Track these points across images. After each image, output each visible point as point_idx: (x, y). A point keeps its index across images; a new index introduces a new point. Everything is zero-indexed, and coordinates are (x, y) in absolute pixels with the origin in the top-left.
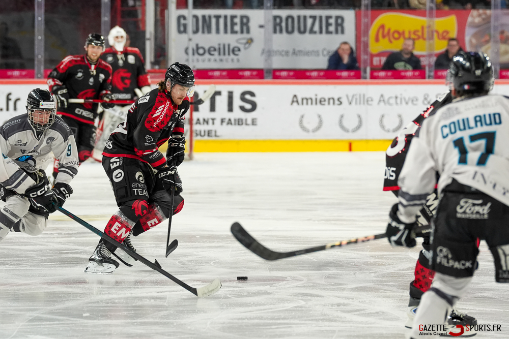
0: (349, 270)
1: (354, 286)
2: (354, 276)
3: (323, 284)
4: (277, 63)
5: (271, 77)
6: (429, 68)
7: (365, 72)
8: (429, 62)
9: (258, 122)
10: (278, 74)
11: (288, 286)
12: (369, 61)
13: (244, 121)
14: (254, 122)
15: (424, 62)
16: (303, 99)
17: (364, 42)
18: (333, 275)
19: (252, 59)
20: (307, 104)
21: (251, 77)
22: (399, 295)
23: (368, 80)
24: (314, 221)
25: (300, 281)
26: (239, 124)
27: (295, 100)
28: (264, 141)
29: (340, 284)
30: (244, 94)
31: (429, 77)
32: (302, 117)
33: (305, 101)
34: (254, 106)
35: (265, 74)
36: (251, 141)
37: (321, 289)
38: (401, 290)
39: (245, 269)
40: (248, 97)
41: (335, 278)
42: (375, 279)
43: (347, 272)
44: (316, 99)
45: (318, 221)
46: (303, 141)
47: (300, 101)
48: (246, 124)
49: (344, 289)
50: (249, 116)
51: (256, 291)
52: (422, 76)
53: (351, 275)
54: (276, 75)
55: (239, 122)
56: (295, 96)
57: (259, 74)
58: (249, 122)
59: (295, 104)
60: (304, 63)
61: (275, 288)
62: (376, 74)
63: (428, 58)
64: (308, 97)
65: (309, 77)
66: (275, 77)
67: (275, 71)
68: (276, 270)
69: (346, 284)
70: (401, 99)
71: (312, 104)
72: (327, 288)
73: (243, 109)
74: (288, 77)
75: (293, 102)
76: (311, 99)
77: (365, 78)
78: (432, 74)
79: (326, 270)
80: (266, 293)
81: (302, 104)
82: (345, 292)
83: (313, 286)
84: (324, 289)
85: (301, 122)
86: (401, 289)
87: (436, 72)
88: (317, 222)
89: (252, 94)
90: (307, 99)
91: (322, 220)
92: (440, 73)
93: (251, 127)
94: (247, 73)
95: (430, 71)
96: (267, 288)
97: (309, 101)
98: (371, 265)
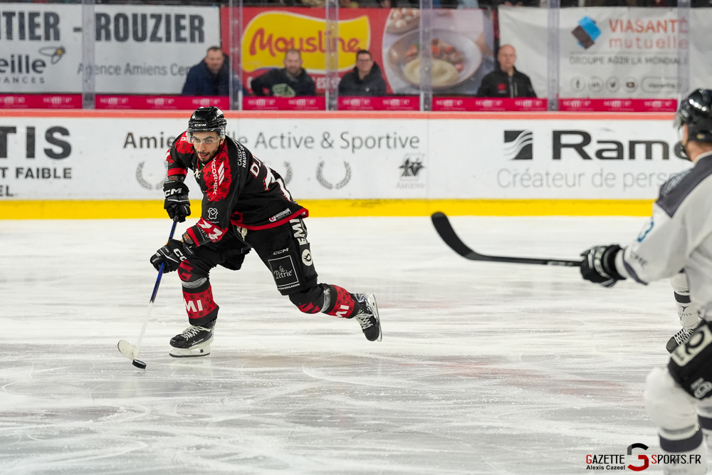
0: (213, 395)
1: (221, 418)
2: (221, 404)
3: (176, 417)
4: (102, 85)
5: (93, 106)
6: (330, 94)
7: (236, 99)
8: (331, 84)
9: (74, 173)
10: (103, 101)
11: (121, 420)
12: (241, 83)
13: (52, 173)
14: (66, 173)
15: (321, 84)
16: (141, 139)
17: (233, 54)
18: (190, 402)
19: (64, 78)
20: (148, 146)
21: (63, 106)
22: (288, 432)
23: (241, 111)
24: (161, 322)
25: (140, 412)
26: (43, 177)
27: (130, 140)
28: (83, 202)
29: (203, 416)
30: (50, 132)
31: (330, 107)
32: (141, 165)
33: (145, 142)
34: (67, 150)
35: (84, 102)
36: (63, 202)
37: (171, 424)
38: (292, 424)
39: (55, 396)
40: (57, 135)
41: (192, 407)
42: (252, 407)
43: (210, 398)
44: (162, 139)
45: (166, 322)
46: (143, 202)
47: (137, 142)
48: (55, 177)
49: (206, 424)
50: (60, 165)
51: (73, 429)
52: (321, 105)
53: (217, 402)
54: (101, 103)
55: (45, 173)
56: (130, 134)
57: (74, 102)
58: (60, 173)
59: (130, 146)
60: (143, 85)
61: (101, 423)
62: (251, 102)
63: (328, 79)
64: (150, 136)
65: (151, 107)
66: (99, 106)
67: (99, 96)
68: (103, 397)
69: (209, 417)
70: (289, 139)
71: (156, 146)
72: (181, 423)
73: (49, 153)
74: (119, 106)
75: (127, 143)
76: (155, 139)
77: (236, 108)
78: (335, 102)
79: (178, 395)
80: (88, 431)
81: (141, 146)
82: (208, 428)
83: (160, 420)
84: (176, 424)
85: (139, 173)
86: (292, 422)
87: (340, 101)
88: (164, 324)
89: (64, 132)
90: (148, 139)
91: (172, 321)
92: (346, 102)
93: (63, 181)
94: (56, 100)
95: (331, 99)
96: (89, 424)
97: (152, 142)
98: (246, 387)
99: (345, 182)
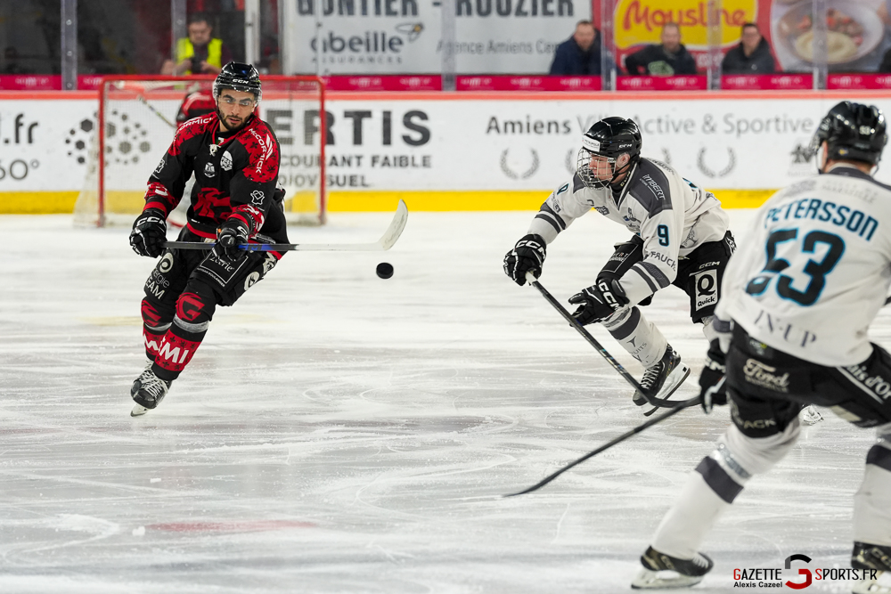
0: (586, 405)
1: (595, 431)
2: (595, 415)
3: (545, 429)
4: (464, 64)
5: (454, 87)
6: (713, 71)
7: (608, 78)
8: (713, 62)
9: (433, 161)
10: (464, 82)
11: (487, 432)
12: (614, 61)
13: (410, 161)
14: (426, 162)
15: (702, 62)
16: (506, 124)
17: (606, 29)
18: (561, 413)
19: (422, 57)
20: (513, 131)
21: (421, 88)
22: (669, 445)
23: (614, 92)
24: (528, 324)
25: (508, 423)
26: (401, 165)
27: (493, 125)
28: (443, 193)
29: (576, 429)
30: (408, 115)
31: (713, 87)
32: (506, 153)
33: (509, 127)
34: (426, 136)
35: (444, 83)
36: (422, 193)
37: (541, 437)
38: (673, 438)
39: (416, 405)
40: (416, 120)
41: (564, 417)
42: (629, 419)
43: (583, 408)
44: (528, 124)
45: (534, 324)
46: (508, 193)
47: (501, 126)
48: (414, 165)
49: (578, 437)
50: (418, 152)
51: (435, 440)
52: (702, 85)
53: (590, 413)
54: (461, 84)
55: (402, 162)
56: (494, 119)
57: (434, 83)
58: (418, 161)
59: (493, 132)
60: (506, 64)
61: (466, 435)
62: (625, 82)
63: (710, 56)
64: (514, 119)
65: (516, 88)
66: (461, 87)
67: (460, 77)
68: (467, 406)
69: (582, 429)
70: (667, 123)
71: (521, 131)
72: (551, 435)
73: (407, 139)
74: (482, 87)
75: (490, 128)
76: (520, 124)
77: (609, 89)
78: (718, 81)
79: (548, 405)
80: (452, 444)
81: (506, 131)
82: (580, 441)
83: (528, 431)
84: (546, 436)
85: (503, 161)
86: (672, 435)
87: (724, 78)
88: (532, 326)
89: (423, 116)
90: (513, 124)
91: (541, 323)
92: (730, 81)
93: (422, 171)
94: (414, 82)
95: (714, 77)
96: (453, 435)
97: (517, 127)
98: (621, 397)
99: (729, 170)
